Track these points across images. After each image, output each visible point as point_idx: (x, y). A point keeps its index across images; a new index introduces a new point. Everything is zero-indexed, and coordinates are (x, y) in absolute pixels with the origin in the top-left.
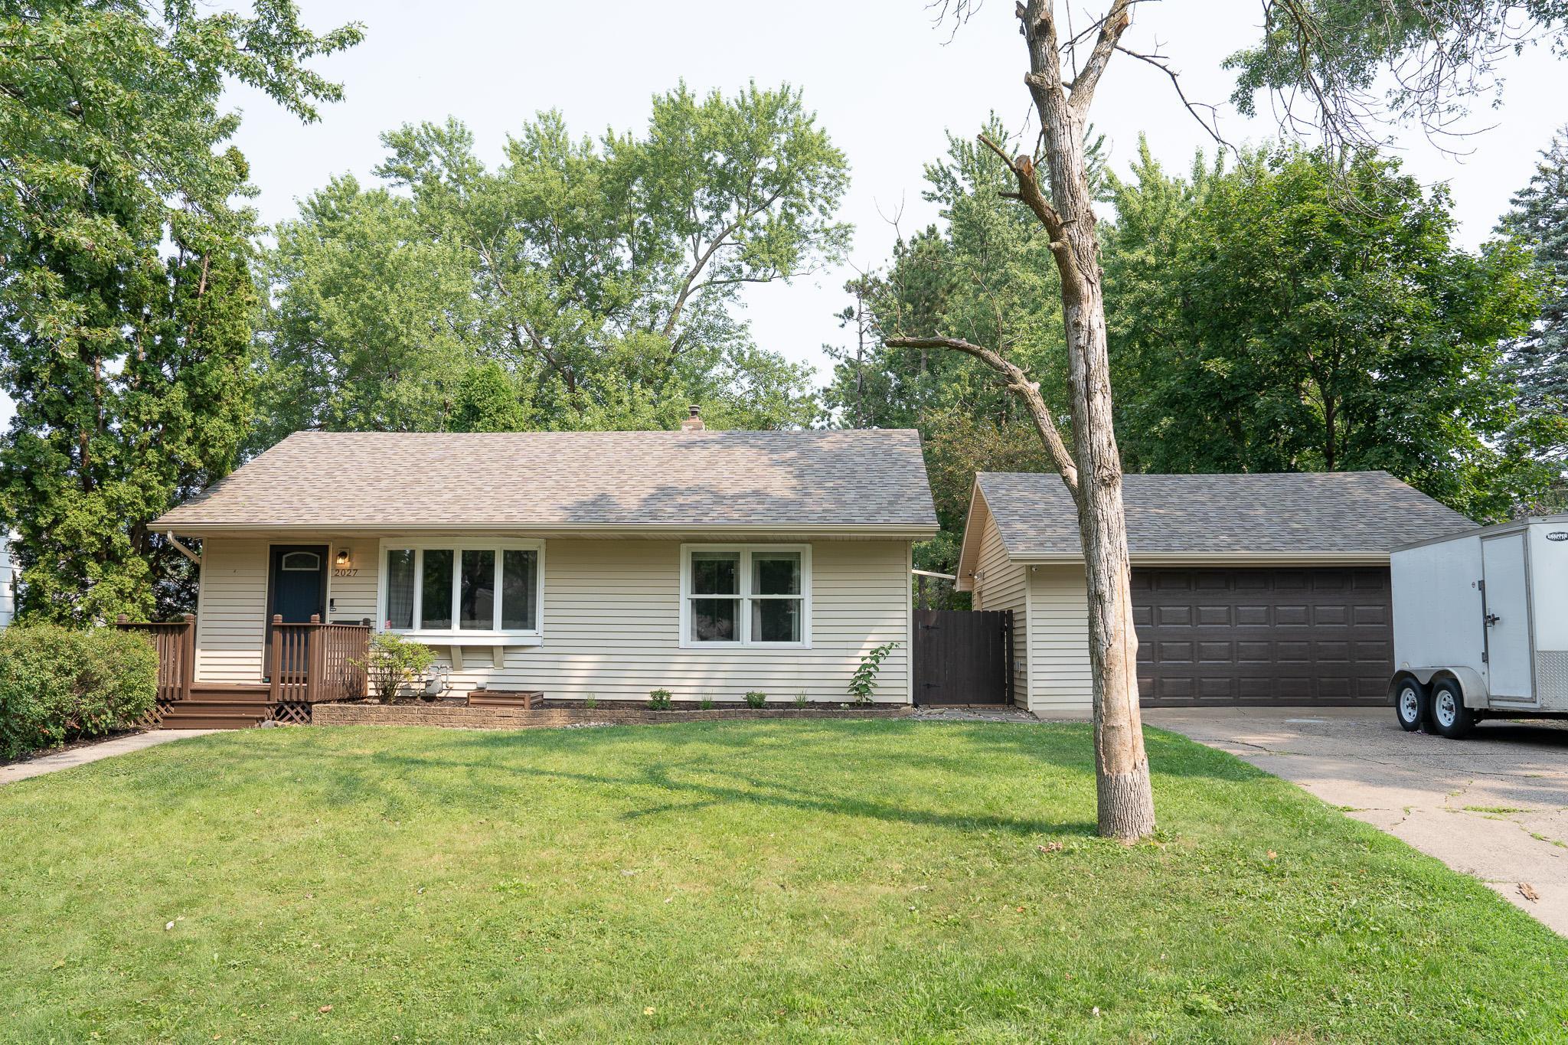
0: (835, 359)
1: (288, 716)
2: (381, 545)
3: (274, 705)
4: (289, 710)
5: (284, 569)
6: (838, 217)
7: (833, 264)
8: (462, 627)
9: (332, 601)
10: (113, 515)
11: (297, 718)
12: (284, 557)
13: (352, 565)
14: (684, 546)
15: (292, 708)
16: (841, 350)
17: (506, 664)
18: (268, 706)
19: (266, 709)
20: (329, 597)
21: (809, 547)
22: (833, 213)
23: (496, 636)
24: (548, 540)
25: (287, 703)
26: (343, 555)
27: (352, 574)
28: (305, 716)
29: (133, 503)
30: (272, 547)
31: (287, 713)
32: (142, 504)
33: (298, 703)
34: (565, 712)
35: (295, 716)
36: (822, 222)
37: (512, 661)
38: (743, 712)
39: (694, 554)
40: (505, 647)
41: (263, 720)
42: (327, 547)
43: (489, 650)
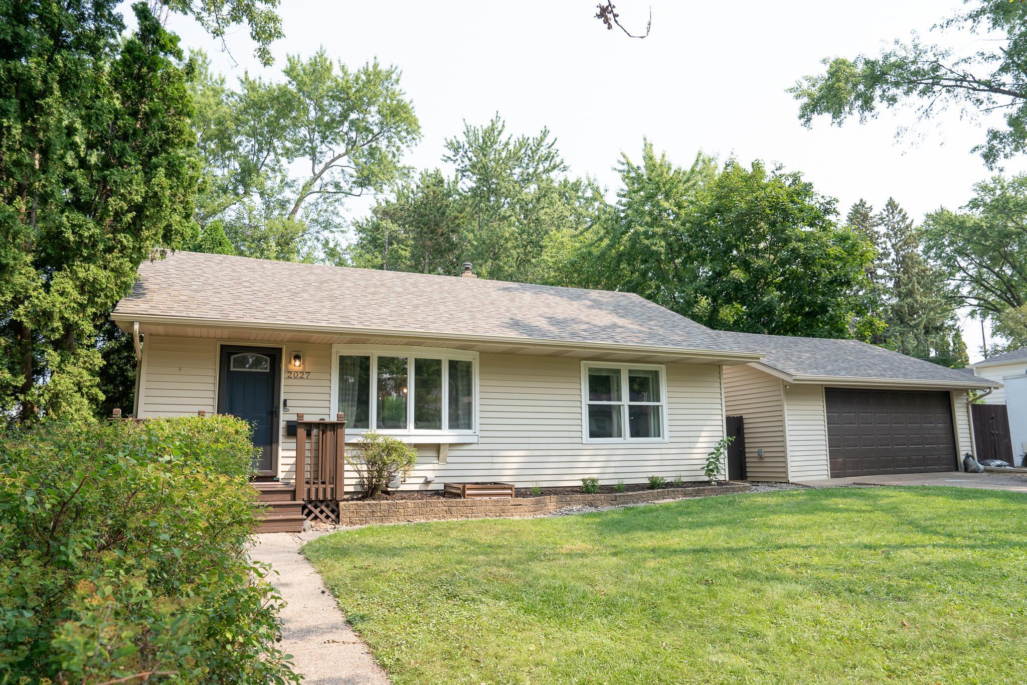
1: (313, 515)
2: (334, 351)
4: (313, 509)
5: (232, 369)
8: (417, 427)
9: (285, 401)
10: (84, 299)
11: (322, 517)
12: (232, 357)
13: (304, 368)
14: (583, 363)
15: (316, 507)
17: (449, 460)
20: (282, 398)
21: (663, 367)
23: (444, 435)
24: (482, 353)
26: (297, 357)
27: (305, 376)
28: (330, 514)
30: (222, 347)
31: (310, 512)
33: (322, 502)
34: (554, 498)
35: (319, 515)
37: (452, 456)
38: (673, 491)
39: (590, 369)
40: (451, 445)
41: (302, 520)
42: (281, 349)
43: (437, 447)
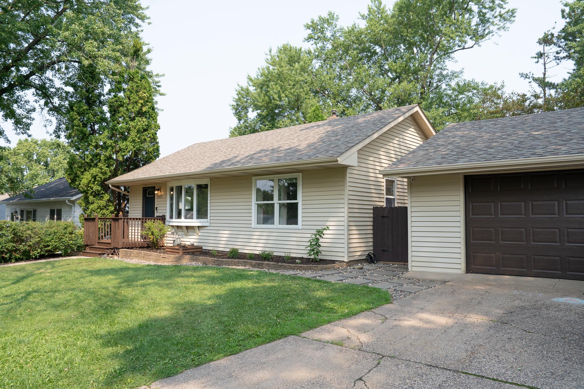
0: (527, 79)
2: (168, 185)
3: (112, 249)
5: (147, 196)
6: (508, 7)
7: (502, 30)
8: (185, 218)
9: (157, 208)
12: (147, 191)
13: (161, 194)
14: (253, 178)
16: (529, 74)
18: (108, 249)
19: (106, 250)
20: (156, 206)
22: (504, 6)
23: (195, 222)
24: (211, 179)
25: (116, 248)
26: (159, 190)
27: (161, 197)
29: (97, 175)
30: (143, 188)
32: (100, 175)
36: (500, 12)
37: (201, 232)
40: (199, 227)
41: (104, 254)
42: (155, 187)
